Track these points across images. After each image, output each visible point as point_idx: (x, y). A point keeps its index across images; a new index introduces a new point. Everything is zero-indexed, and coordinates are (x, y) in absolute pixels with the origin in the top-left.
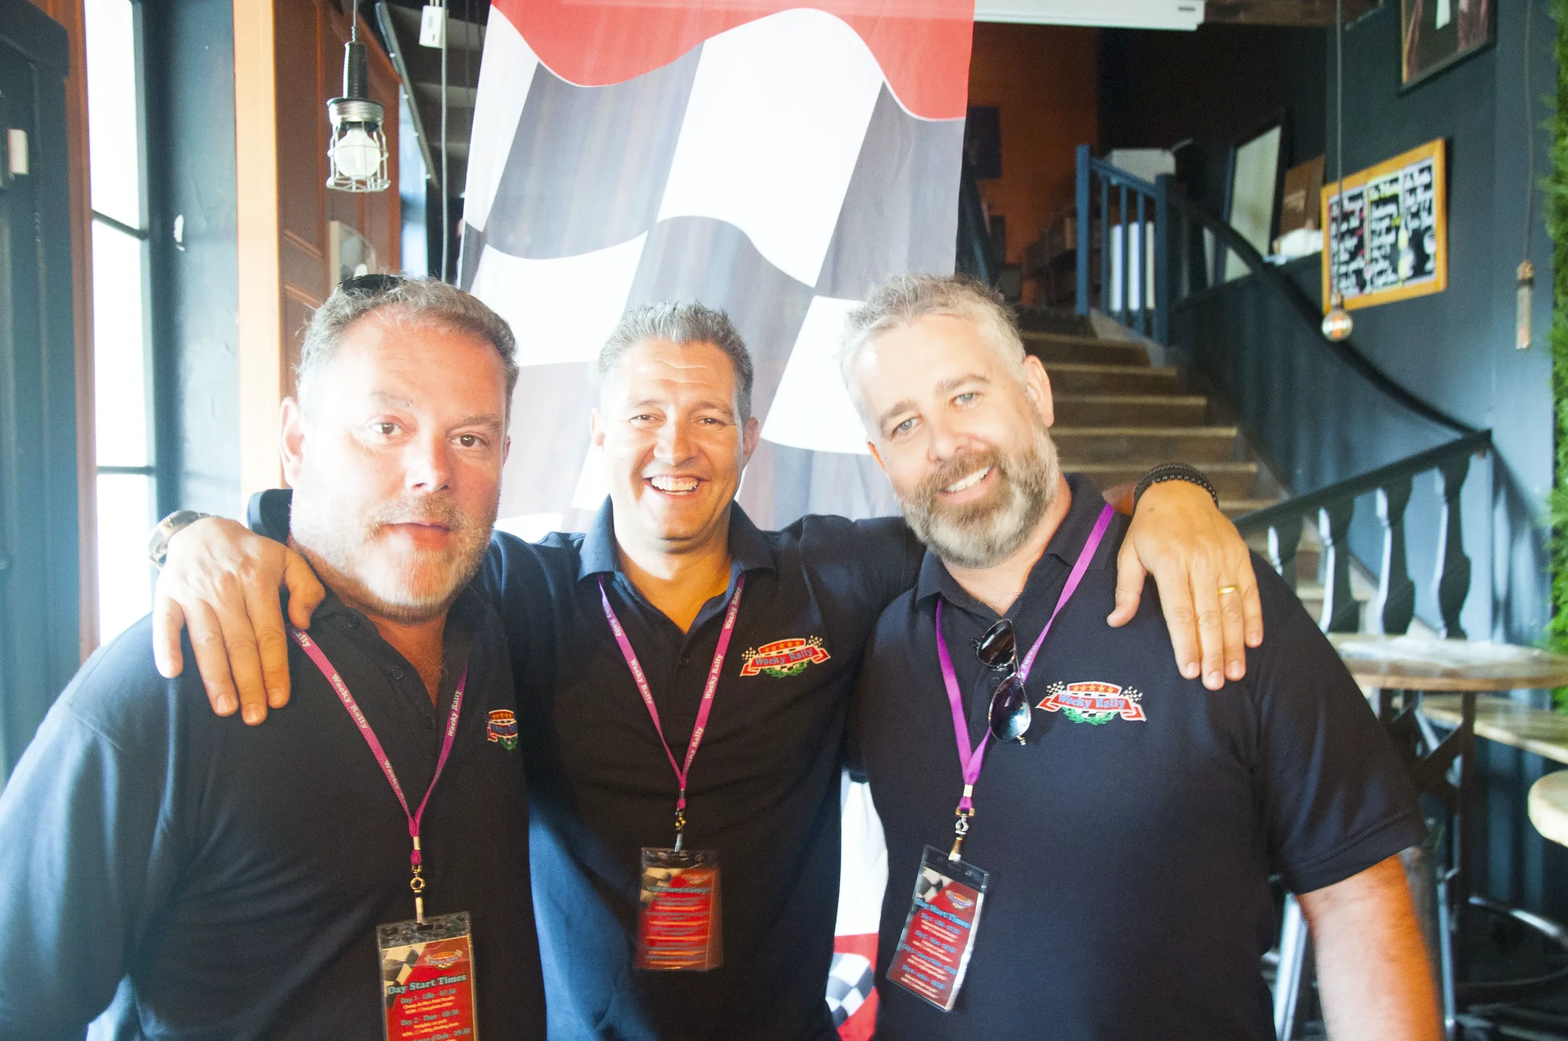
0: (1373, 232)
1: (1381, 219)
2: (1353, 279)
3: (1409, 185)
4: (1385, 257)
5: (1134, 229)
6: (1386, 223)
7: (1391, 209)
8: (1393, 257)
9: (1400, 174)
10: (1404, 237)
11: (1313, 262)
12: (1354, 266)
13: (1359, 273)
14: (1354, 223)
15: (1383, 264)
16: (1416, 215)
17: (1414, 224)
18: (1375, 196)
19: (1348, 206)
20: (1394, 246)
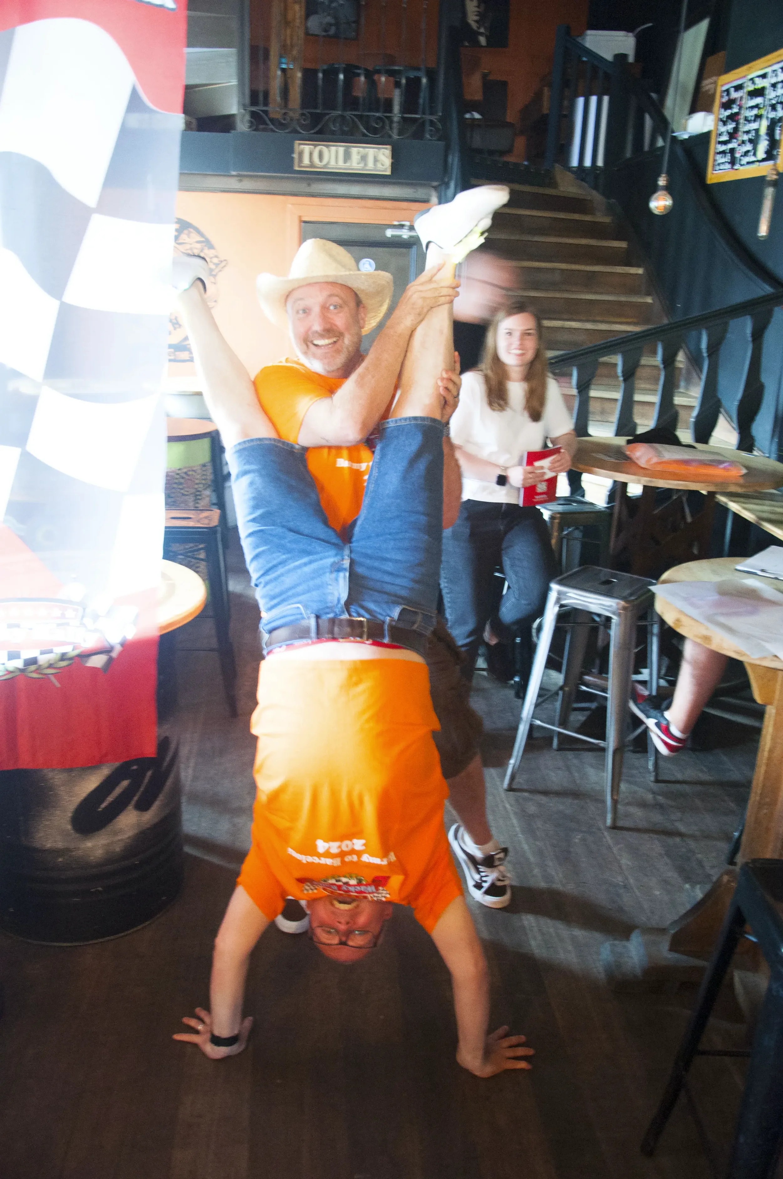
0: (746, 119)
1: (752, 108)
2: (728, 158)
3: (774, 80)
4: (751, 141)
5: (594, 99)
6: (755, 112)
7: (759, 100)
8: (754, 142)
9: (769, 70)
10: (764, 125)
11: (704, 139)
12: (730, 146)
13: (732, 151)
14: (735, 110)
15: (749, 147)
16: (774, 107)
17: (772, 115)
18: (751, 88)
19: (734, 95)
20: (757, 131)
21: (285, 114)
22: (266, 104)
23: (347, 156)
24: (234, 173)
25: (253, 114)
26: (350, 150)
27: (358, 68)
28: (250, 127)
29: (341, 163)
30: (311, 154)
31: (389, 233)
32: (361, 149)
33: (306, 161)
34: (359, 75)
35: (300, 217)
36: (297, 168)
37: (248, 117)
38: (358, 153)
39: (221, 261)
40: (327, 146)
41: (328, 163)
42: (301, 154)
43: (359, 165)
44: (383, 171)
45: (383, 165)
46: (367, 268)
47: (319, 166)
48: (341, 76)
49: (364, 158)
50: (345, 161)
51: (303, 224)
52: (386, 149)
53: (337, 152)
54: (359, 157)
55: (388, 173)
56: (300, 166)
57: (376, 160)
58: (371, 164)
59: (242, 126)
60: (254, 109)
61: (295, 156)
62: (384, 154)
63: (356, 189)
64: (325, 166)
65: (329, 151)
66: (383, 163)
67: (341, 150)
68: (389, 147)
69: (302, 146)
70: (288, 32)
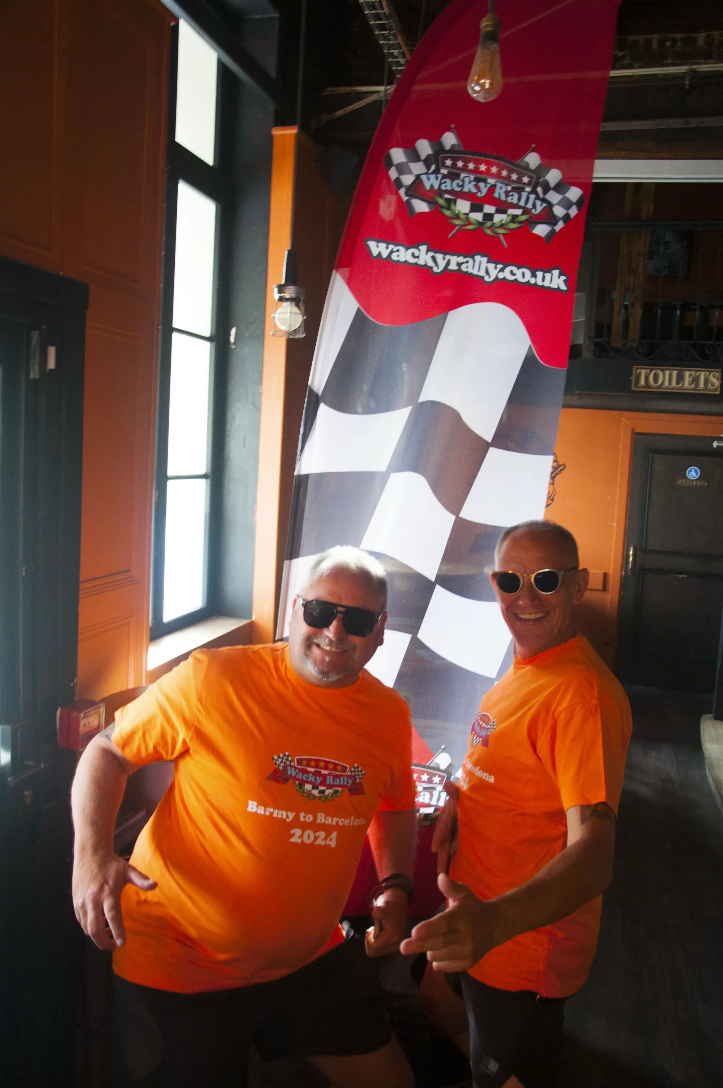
21: (625, 343)
22: (609, 336)
23: (680, 378)
24: (577, 392)
25: (597, 344)
26: (683, 373)
27: (694, 304)
28: (594, 355)
29: (674, 384)
30: (647, 377)
31: (715, 444)
32: (694, 373)
33: (642, 382)
34: (695, 310)
35: (633, 429)
36: (633, 389)
37: (592, 347)
38: (690, 376)
39: (560, 466)
40: (662, 370)
41: (663, 383)
42: (638, 376)
43: (690, 386)
44: (712, 391)
45: (713, 386)
46: (693, 475)
47: (654, 387)
48: (678, 312)
49: (696, 380)
50: (678, 383)
51: (634, 435)
52: (717, 372)
53: (671, 376)
54: (691, 379)
55: (718, 393)
56: (635, 387)
57: (706, 381)
58: (702, 385)
59: (587, 354)
60: (598, 340)
61: (633, 378)
62: (714, 376)
63: (686, 406)
64: (659, 387)
65: (664, 375)
66: (714, 384)
67: (675, 373)
68: (720, 370)
69: (639, 370)
70: (632, 278)
